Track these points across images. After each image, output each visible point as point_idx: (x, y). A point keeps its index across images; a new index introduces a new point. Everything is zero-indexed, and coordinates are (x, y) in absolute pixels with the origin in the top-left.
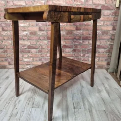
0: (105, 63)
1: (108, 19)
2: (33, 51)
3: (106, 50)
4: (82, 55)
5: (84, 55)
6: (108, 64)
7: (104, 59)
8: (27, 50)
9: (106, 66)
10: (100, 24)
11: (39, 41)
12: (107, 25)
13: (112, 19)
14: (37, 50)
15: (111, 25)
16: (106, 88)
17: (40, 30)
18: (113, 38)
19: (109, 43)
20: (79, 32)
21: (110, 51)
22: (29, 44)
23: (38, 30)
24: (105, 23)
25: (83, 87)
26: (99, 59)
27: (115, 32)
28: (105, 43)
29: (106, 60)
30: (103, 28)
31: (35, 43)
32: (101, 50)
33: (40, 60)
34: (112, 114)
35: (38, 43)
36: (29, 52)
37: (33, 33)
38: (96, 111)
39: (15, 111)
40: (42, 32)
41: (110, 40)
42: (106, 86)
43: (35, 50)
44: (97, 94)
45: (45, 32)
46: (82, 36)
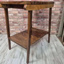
0: (55, 31)
1: (58, 7)
2: (15, 24)
3: (56, 24)
4: (43, 27)
5: (44, 27)
6: (57, 32)
7: (55, 29)
8: (12, 24)
9: (56, 33)
10: (53, 10)
11: (19, 19)
12: (57, 10)
13: (60, 7)
14: (18, 24)
15: (60, 10)
16: (55, 46)
17: (19, 13)
18: (60, 17)
19: (58, 20)
20: (41, 14)
21: (58, 25)
22: (13, 21)
23: (18, 13)
24: (56, 9)
25: (42, 45)
26: (52, 29)
27: (61, 14)
28: (56, 20)
29: (56, 30)
30: (55, 12)
31: (16, 20)
32: (54, 24)
33: (19, 30)
34: (58, 62)
35: (18, 20)
36: (13, 25)
37: (15, 15)
38: (49, 60)
39: (4, 60)
40: (20, 14)
41: (59, 19)
42: (56, 45)
43: (16, 24)
44: (50, 50)
45: (22, 14)
46: (43, 17)
